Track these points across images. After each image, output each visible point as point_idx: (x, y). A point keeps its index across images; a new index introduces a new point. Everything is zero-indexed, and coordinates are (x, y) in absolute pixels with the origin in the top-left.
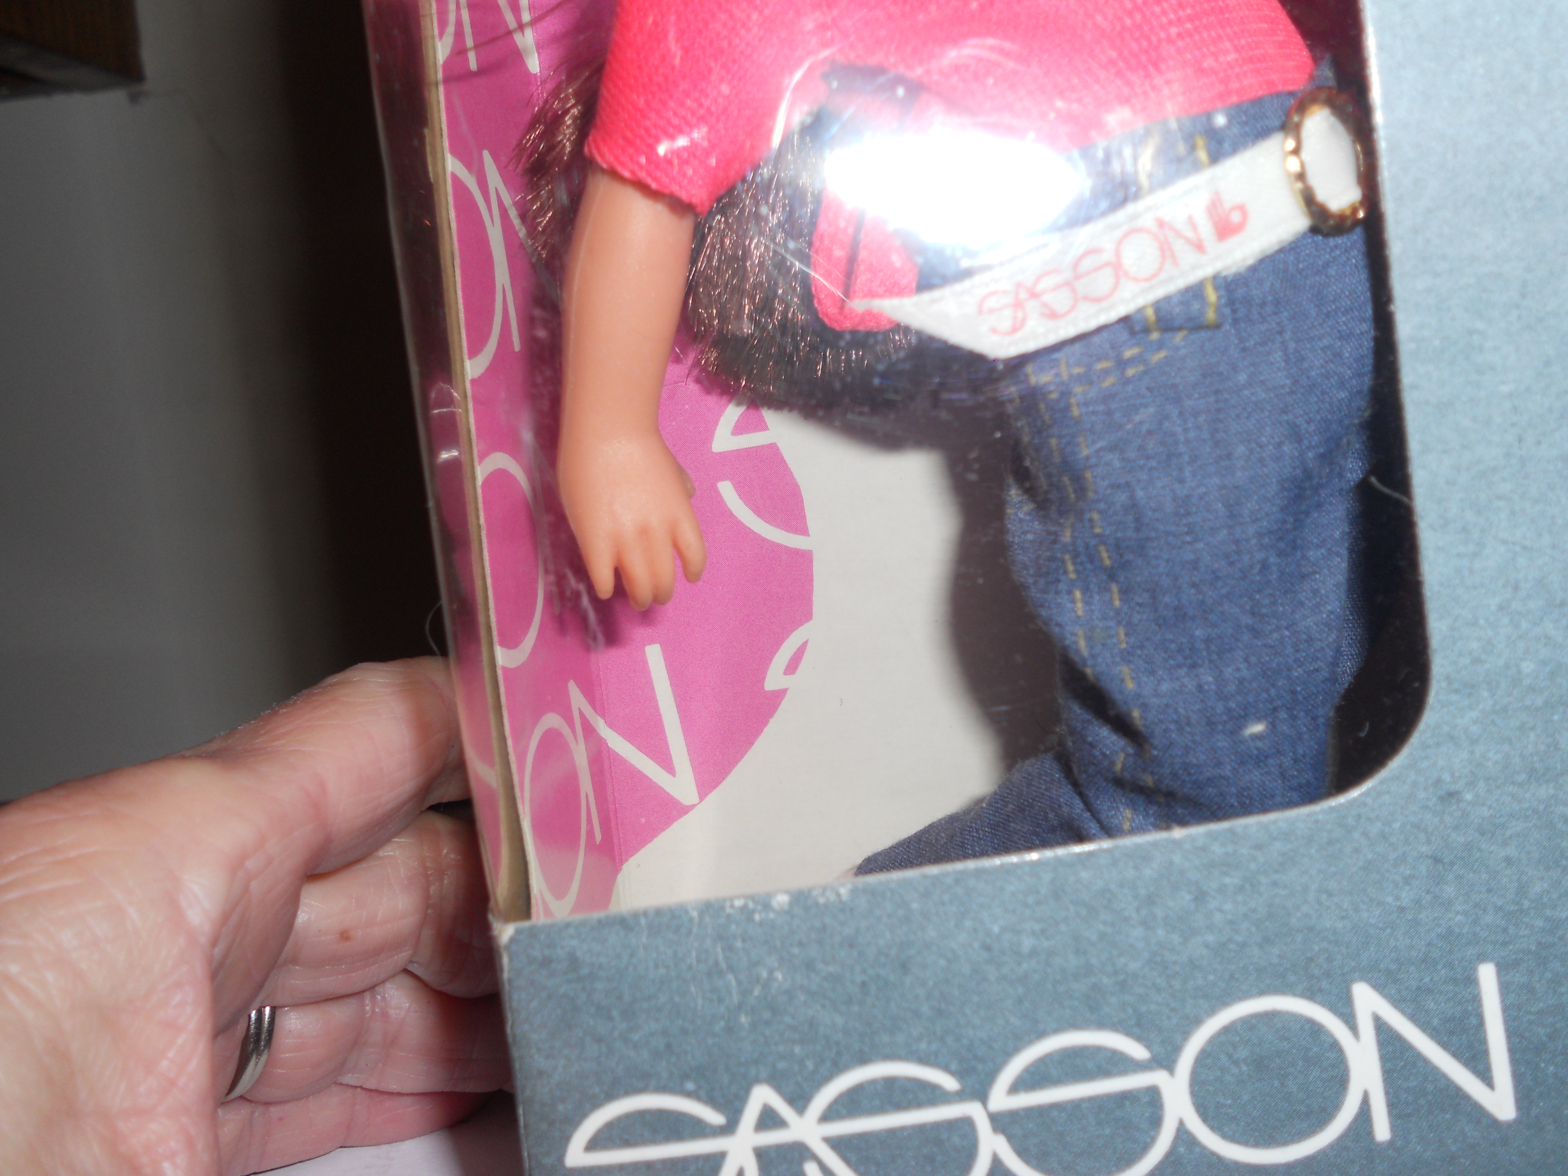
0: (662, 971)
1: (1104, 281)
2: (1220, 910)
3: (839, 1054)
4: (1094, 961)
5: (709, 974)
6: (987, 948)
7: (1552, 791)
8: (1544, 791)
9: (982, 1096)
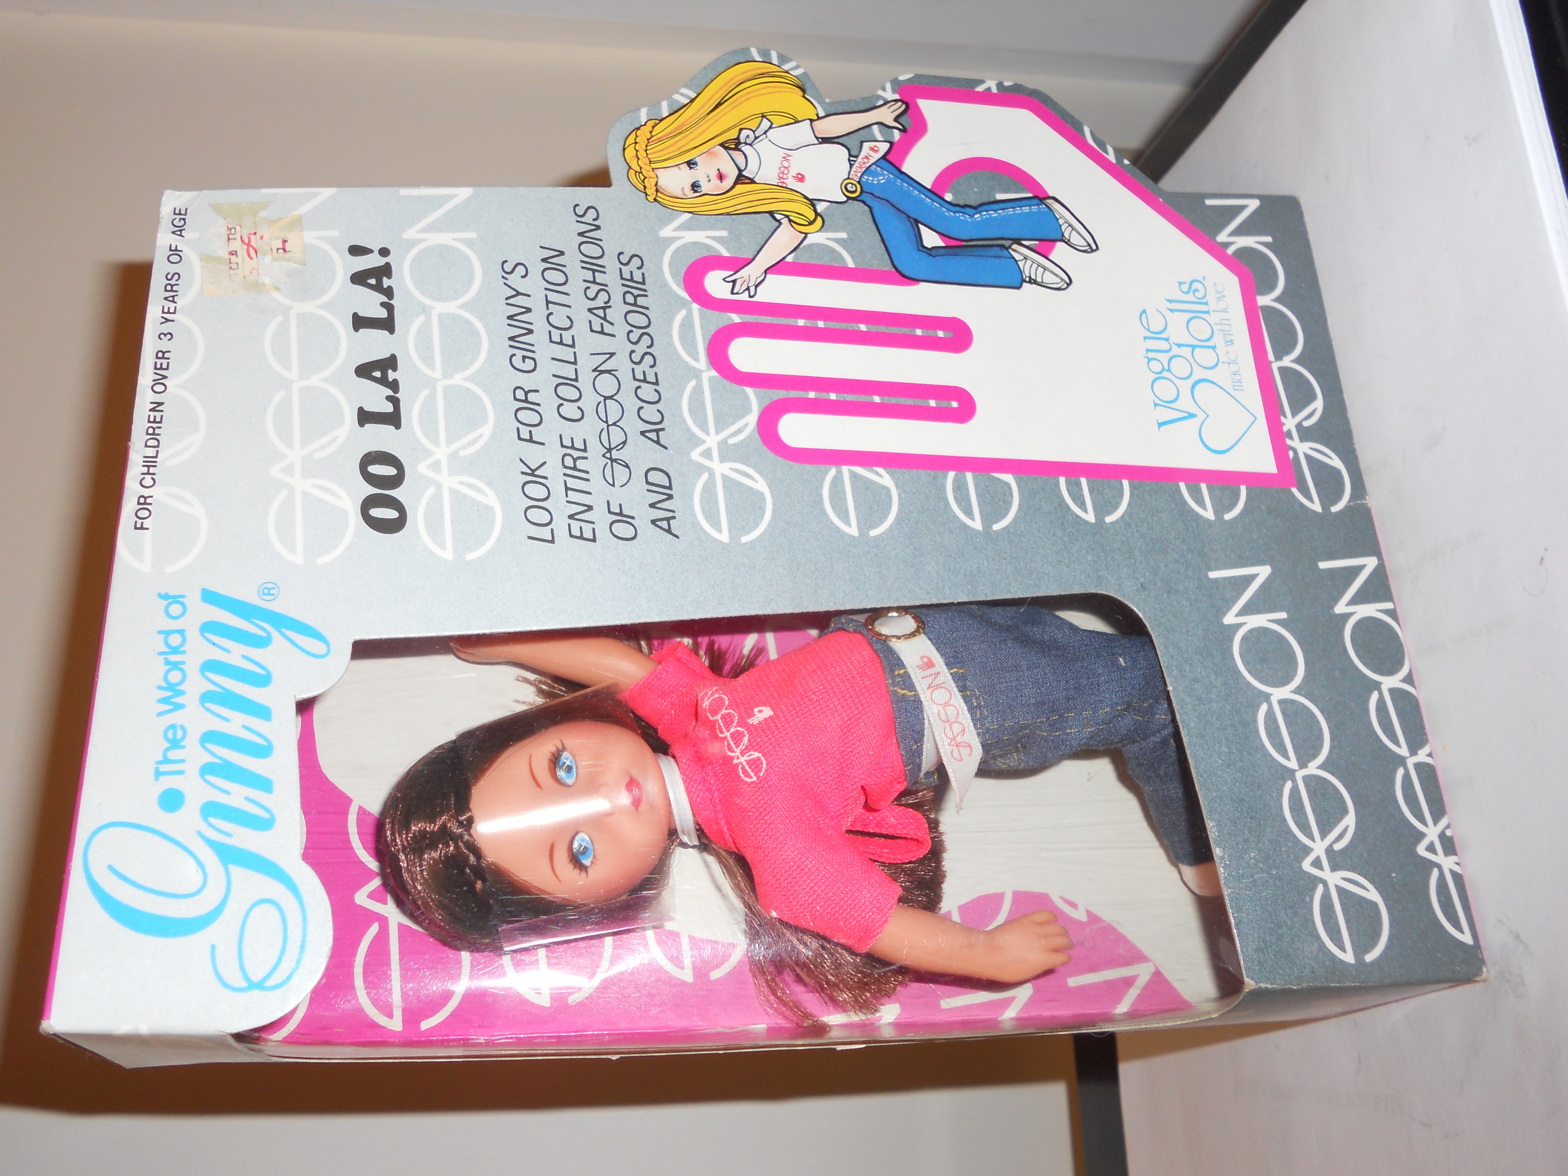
0: (1257, 908)
1: (950, 711)
2: (1201, 672)
3: (1283, 831)
4: (1229, 723)
5: (1256, 886)
6: (1229, 765)
7: (1137, 550)
8: (1137, 553)
9: (1293, 772)
